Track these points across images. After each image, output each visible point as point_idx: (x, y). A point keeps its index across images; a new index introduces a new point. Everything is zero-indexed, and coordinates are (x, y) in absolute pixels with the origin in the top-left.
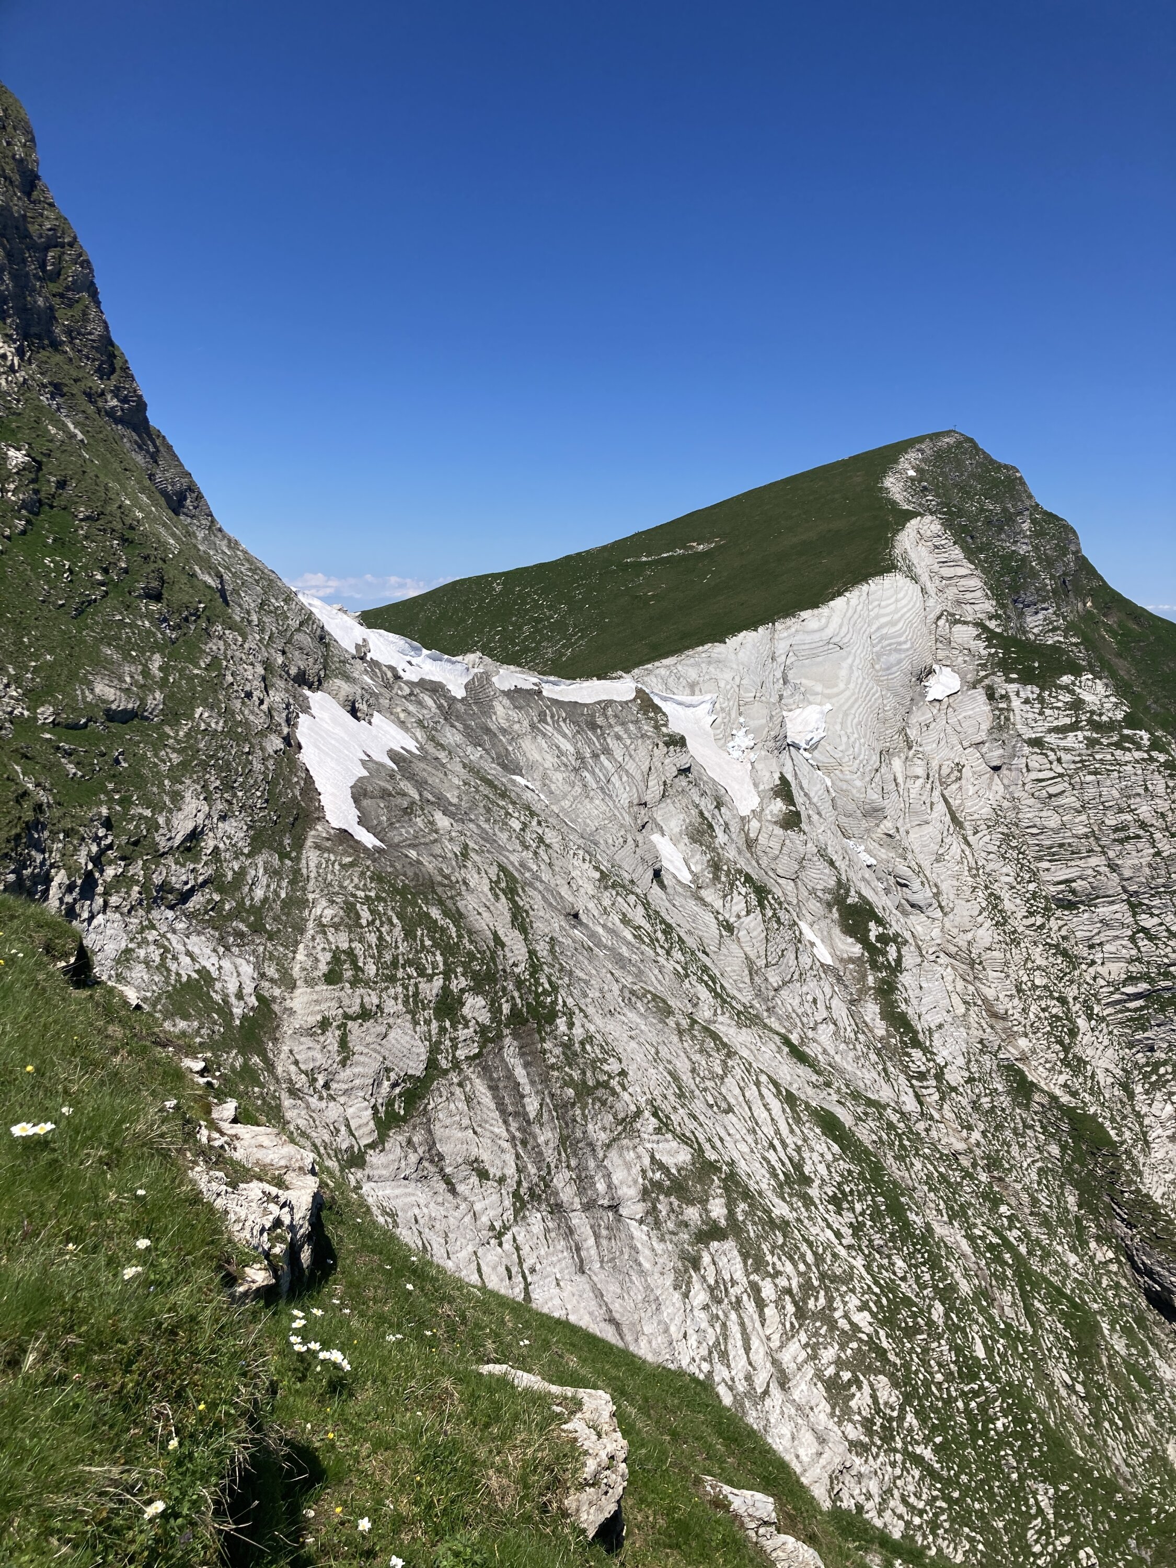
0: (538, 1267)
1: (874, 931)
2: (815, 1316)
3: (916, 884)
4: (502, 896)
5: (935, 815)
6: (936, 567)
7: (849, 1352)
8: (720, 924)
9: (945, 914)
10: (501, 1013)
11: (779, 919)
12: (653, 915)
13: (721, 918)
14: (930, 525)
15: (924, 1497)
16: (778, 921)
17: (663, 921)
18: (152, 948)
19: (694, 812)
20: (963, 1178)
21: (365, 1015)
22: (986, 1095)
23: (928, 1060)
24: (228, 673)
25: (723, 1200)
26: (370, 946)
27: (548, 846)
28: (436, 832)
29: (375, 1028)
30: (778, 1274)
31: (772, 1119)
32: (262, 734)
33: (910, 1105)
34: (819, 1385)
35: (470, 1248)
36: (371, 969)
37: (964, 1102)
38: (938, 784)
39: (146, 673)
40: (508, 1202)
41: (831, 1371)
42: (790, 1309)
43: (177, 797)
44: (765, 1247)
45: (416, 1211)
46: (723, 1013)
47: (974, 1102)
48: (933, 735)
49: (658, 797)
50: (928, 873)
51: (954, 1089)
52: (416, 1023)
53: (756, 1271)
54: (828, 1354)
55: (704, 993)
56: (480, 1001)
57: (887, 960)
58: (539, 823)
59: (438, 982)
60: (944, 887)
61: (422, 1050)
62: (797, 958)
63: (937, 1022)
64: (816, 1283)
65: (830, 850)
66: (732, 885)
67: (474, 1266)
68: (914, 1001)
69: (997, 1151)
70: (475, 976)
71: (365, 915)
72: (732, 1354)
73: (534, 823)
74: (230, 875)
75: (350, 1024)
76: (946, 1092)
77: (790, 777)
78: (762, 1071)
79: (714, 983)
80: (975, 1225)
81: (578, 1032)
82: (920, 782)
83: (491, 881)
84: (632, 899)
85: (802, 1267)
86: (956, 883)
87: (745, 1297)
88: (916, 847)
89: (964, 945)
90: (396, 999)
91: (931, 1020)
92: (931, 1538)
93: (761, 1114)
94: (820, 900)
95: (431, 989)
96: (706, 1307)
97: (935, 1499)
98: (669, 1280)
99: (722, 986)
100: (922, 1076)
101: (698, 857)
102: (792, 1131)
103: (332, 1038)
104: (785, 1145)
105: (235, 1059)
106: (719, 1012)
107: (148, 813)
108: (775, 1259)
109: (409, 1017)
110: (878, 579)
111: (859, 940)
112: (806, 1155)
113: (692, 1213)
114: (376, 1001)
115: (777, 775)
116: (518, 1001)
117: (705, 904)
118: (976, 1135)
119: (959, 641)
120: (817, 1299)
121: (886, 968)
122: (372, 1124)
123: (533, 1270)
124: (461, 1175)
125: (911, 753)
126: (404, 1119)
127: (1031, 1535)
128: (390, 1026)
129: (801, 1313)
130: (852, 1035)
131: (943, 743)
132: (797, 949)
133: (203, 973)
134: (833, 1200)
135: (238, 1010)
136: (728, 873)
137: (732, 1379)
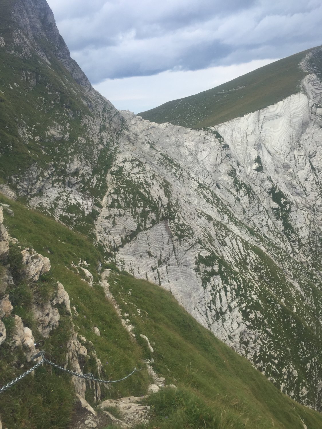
0: (164, 278)
1: (283, 200)
2: (241, 295)
3: (298, 187)
4: (163, 188)
5: (306, 167)
6: (314, 90)
7: (250, 305)
8: (236, 198)
9: (307, 196)
10: (159, 217)
11: (254, 197)
12: (214, 195)
13: (236, 197)
14: (313, 77)
15: (267, 340)
16: (254, 198)
17: (217, 197)
18: (64, 197)
19: (230, 167)
20: (302, 269)
21: (120, 215)
22: (314, 247)
23: (296, 237)
24: (89, 128)
25: (218, 266)
26: (123, 199)
27: (183, 176)
28: (146, 171)
29: (123, 218)
30: (231, 284)
31: (239, 248)
32: (97, 144)
33: (290, 249)
34: (240, 312)
35: (145, 272)
36: (123, 205)
37: (307, 248)
38: (308, 157)
39: (65, 128)
40: (157, 262)
41: (244, 309)
42: (234, 293)
43: (72, 160)
44: (229, 278)
45: (131, 262)
46: (231, 222)
47: (310, 249)
48: (308, 142)
49: (220, 163)
50: (302, 184)
51: (304, 245)
52: (134, 218)
53: (225, 283)
54: (244, 305)
55: (226, 216)
56: (153, 214)
57: (286, 209)
58: (182, 170)
59: (141, 209)
60: (307, 188)
61: (136, 225)
62: (258, 208)
63: (301, 227)
64: (242, 287)
65: (272, 178)
66: (240, 188)
67: (145, 276)
68: (294, 221)
69: (316, 262)
70: (152, 207)
71: (122, 191)
72: (217, 303)
73: (180, 170)
74: (86, 180)
75: (116, 217)
76: (301, 245)
77: (261, 157)
78: (238, 236)
79: (231, 214)
80: (302, 280)
81: (181, 223)
82: (302, 157)
83: (160, 184)
84: (208, 191)
85: (239, 283)
86: (311, 187)
87: (222, 289)
88: (300, 177)
89: (312, 205)
90: (129, 212)
91: (298, 226)
92: (268, 350)
93: (235, 246)
94: (267, 192)
95: (139, 210)
96: (210, 291)
97: (270, 341)
98: (201, 284)
99: (233, 215)
100: (294, 241)
101: (231, 180)
102: (244, 251)
103: (112, 220)
104: (241, 255)
105: (85, 224)
106: (230, 221)
107: (64, 164)
108: (231, 281)
109: (133, 217)
110: (294, 95)
111: (278, 203)
112: (248, 257)
113: (209, 269)
114: (124, 212)
115: (257, 156)
116: (164, 214)
117: (231, 193)
118: (309, 258)
119: (319, 113)
120: (242, 291)
121: (286, 211)
122: (120, 241)
123: (162, 278)
124: (144, 255)
125: (301, 148)
126: (130, 241)
127: (299, 353)
128: (127, 218)
129: (237, 295)
130: (273, 230)
131: (311, 145)
132: (259, 206)
133: (78, 204)
134: (254, 269)
135: (87, 213)
136: (239, 184)
137: (216, 308)
